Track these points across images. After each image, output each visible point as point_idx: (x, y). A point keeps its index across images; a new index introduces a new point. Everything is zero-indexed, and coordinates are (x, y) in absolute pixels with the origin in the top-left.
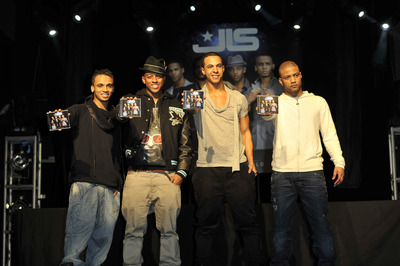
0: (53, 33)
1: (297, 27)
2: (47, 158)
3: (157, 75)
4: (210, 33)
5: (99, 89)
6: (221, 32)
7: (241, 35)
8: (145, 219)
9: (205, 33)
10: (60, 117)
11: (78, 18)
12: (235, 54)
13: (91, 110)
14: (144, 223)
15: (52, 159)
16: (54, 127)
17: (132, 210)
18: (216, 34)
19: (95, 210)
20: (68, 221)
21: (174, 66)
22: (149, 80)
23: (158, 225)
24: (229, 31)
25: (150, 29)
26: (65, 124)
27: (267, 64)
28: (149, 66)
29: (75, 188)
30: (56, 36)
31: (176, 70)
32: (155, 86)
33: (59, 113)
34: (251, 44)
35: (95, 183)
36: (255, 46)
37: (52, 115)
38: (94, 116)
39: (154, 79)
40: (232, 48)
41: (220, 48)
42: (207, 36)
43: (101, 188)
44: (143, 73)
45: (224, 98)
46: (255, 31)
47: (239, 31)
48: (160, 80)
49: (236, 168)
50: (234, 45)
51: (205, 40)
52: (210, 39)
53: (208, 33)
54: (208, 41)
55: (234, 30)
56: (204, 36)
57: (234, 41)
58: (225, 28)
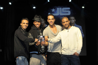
4: (54, 9)
6: (58, 9)
7: (64, 10)
9: (52, 9)
11: (10, 3)
18: (56, 10)
22: (36, 23)
24: (61, 8)
25: (34, 8)
34: (68, 13)
39: (37, 23)
40: (61, 14)
42: (53, 10)
47: (64, 9)
48: (39, 23)
50: (62, 13)
51: (53, 11)
52: (54, 11)
53: (53, 9)
54: (53, 12)
55: (62, 8)
56: (52, 10)
57: (62, 12)
58: (59, 8)
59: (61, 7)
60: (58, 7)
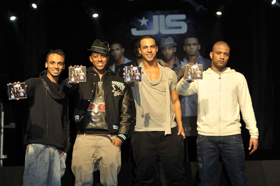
0: (13, 18)
1: (219, 13)
2: (9, 124)
3: (102, 55)
4: (146, 19)
5: (51, 66)
6: (155, 18)
7: (172, 21)
8: (91, 175)
9: (142, 19)
10: (18, 89)
11: (34, 6)
12: (167, 36)
13: (45, 83)
14: (90, 179)
15: (13, 125)
16: (13, 97)
17: (80, 168)
18: (151, 20)
19: (48, 167)
20: (25, 177)
21: (116, 46)
22: (95, 59)
23: (102, 181)
24: (162, 17)
25: (95, 16)
26: (22, 94)
27: (194, 44)
28: (96, 47)
29: (31, 149)
30: (16, 21)
31: (118, 50)
32: (100, 64)
33: (17, 85)
34: (180, 28)
35: (47, 144)
36: (184, 29)
37: (12, 86)
38: (47, 88)
39: (99, 58)
40: (164, 32)
41: (154, 32)
42: (144, 21)
43: (51, 149)
44: (90, 53)
45: (158, 73)
46: (183, 17)
47: (170, 17)
49: (168, 132)
50: (166, 28)
51: (142, 24)
52: (146, 24)
53: (144, 18)
54: (144, 25)
55: (165, 17)
56: (141, 21)
57: (166, 25)
58: (159, 15)
59: (162, 14)
60: (156, 14)
